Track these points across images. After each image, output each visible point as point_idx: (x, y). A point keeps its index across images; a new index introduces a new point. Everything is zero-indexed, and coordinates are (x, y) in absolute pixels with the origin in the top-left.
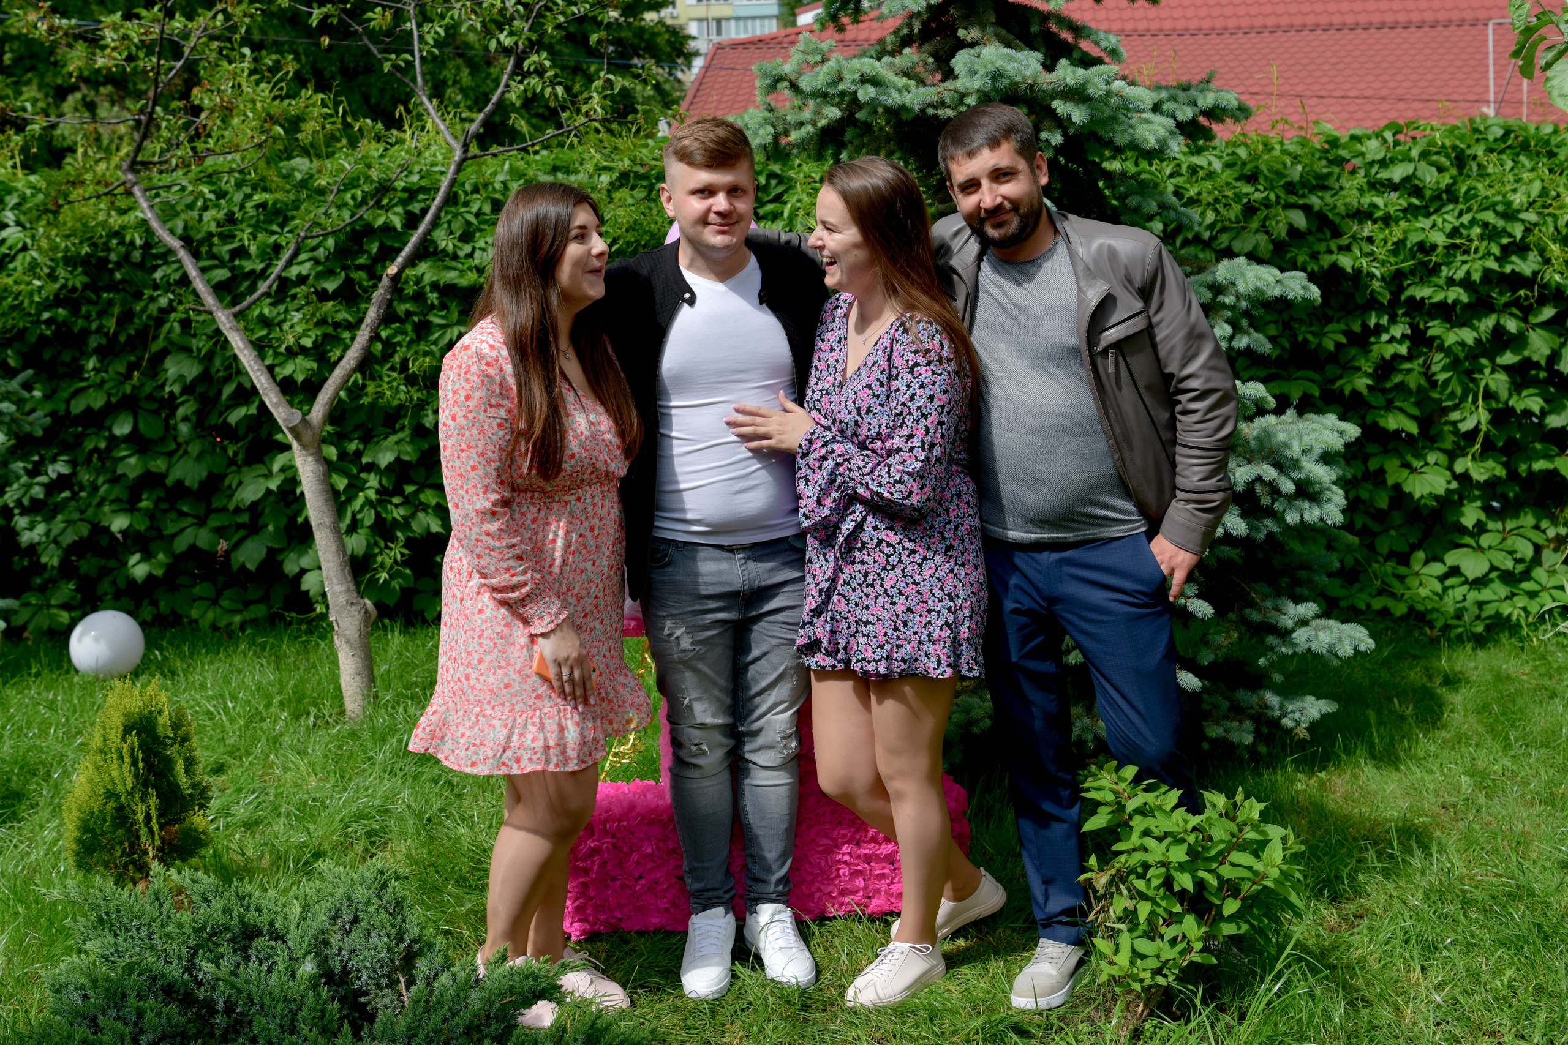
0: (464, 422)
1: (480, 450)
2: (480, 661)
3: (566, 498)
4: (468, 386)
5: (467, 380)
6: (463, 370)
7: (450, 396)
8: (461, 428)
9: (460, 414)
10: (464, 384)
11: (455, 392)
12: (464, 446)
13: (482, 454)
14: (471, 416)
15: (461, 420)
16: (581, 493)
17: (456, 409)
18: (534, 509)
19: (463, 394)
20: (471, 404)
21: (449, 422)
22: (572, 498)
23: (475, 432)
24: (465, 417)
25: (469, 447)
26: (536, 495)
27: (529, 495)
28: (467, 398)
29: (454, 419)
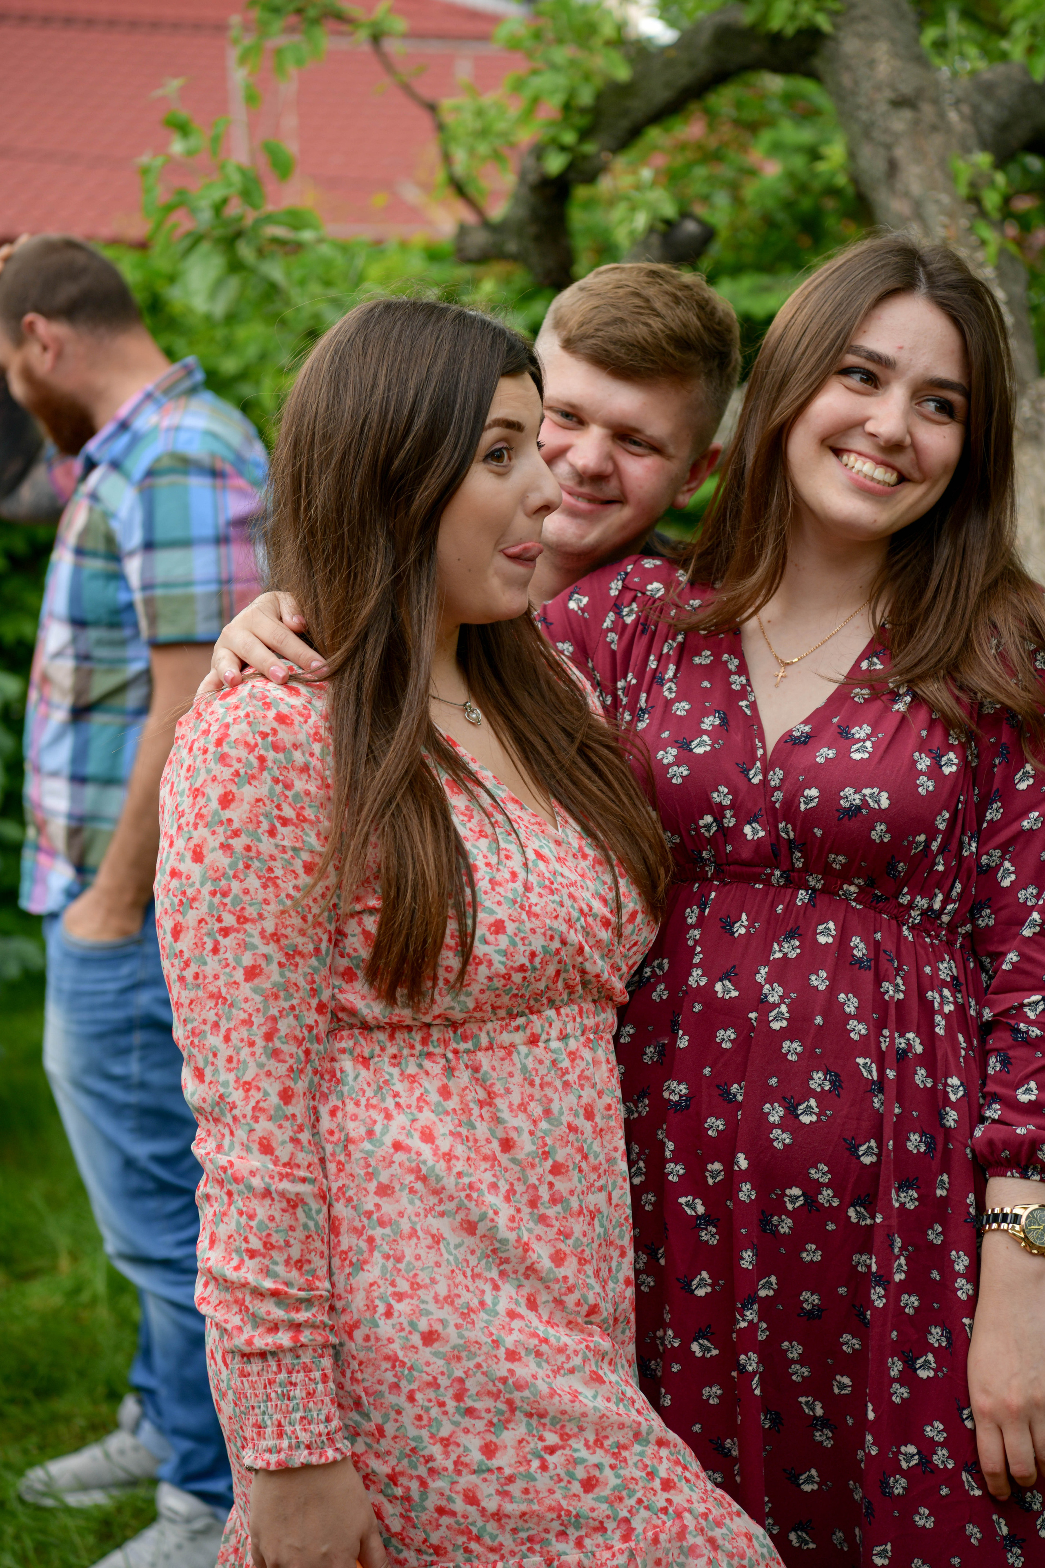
0: (223, 861)
1: (269, 926)
2: (489, 1450)
3: (506, 1038)
4: (227, 773)
5: (223, 759)
6: (213, 738)
7: (186, 803)
8: (218, 875)
9: (213, 843)
10: (217, 768)
11: (196, 793)
12: (229, 920)
13: (276, 937)
14: (238, 844)
15: (216, 858)
16: (537, 1023)
17: (202, 832)
18: (435, 1068)
19: (214, 792)
20: (237, 814)
21: (187, 865)
22: (518, 1038)
23: (253, 882)
24: (225, 847)
25: (242, 919)
26: (436, 1034)
27: (417, 1037)
28: (226, 800)
29: (198, 856)
